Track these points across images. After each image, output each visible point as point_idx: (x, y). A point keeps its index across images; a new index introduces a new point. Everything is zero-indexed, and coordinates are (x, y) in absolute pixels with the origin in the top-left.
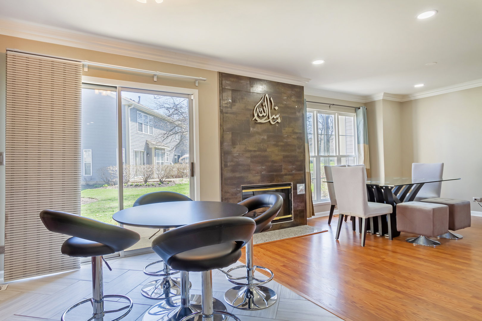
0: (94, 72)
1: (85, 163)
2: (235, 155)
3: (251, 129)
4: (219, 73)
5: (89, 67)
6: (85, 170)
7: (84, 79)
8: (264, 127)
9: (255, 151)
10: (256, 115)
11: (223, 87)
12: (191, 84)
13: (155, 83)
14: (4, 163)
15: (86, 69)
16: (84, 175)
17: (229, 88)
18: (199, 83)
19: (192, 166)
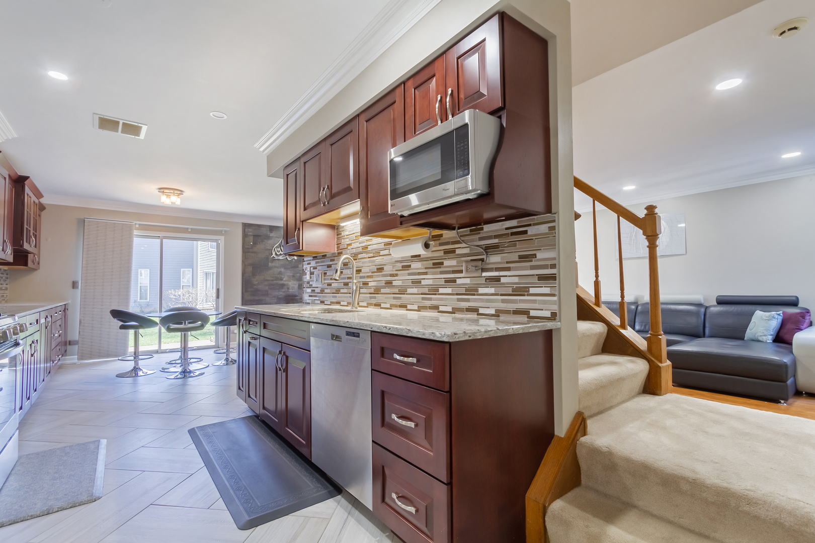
0: (143, 228)
1: (140, 286)
2: (255, 283)
3: (270, 264)
4: (243, 223)
5: (139, 224)
6: (140, 294)
7: (136, 232)
8: (282, 263)
9: (273, 280)
10: (274, 253)
11: (246, 233)
12: (219, 233)
13: (189, 233)
14: (80, 288)
15: (137, 226)
16: (139, 300)
17: (251, 234)
18: (225, 231)
19: (218, 290)
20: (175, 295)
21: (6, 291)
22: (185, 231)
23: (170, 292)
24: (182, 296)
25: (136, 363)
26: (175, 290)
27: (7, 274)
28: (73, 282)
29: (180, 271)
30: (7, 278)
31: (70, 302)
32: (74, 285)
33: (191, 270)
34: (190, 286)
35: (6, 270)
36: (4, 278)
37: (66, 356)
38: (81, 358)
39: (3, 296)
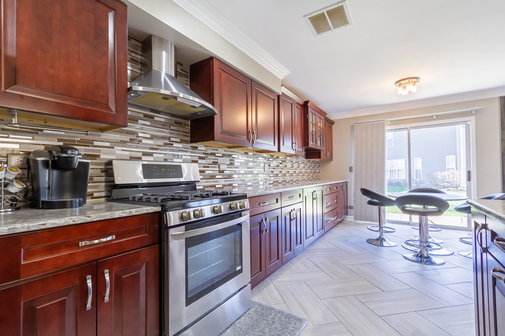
0: (393, 123)
4: (501, 97)
5: (390, 121)
7: (387, 128)
12: (469, 113)
13: (435, 119)
14: (353, 171)
15: (389, 123)
16: (415, 179)
18: (476, 111)
19: (469, 173)
20: (441, 176)
21: (319, 174)
22: (431, 118)
23: (437, 173)
24: (447, 176)
25: (381, 234)
26: (441, 172)
27: (319, 164)
28: (350, 167)
29: (445, 157)
30: (320, 166)
31: (348, 180)
32: (351, 169)
33: (455, 156)
34: (454, 169)
35: (318, 162)
36: (317, 166)
37: (347, 215)
38: (356, 219)
39: (317, 176)
